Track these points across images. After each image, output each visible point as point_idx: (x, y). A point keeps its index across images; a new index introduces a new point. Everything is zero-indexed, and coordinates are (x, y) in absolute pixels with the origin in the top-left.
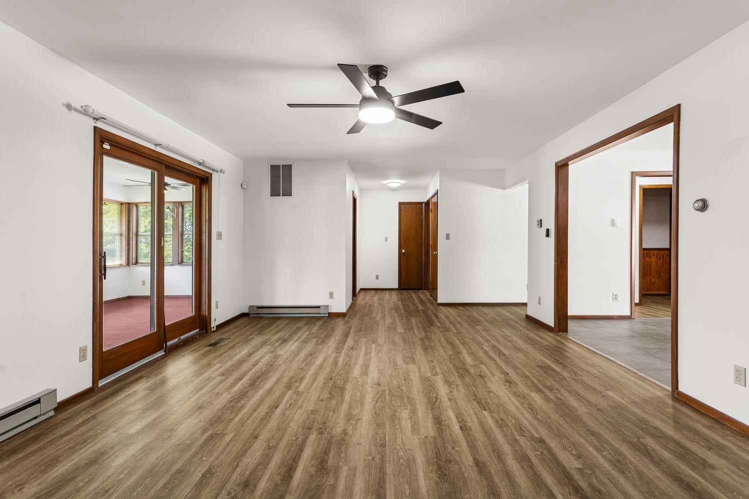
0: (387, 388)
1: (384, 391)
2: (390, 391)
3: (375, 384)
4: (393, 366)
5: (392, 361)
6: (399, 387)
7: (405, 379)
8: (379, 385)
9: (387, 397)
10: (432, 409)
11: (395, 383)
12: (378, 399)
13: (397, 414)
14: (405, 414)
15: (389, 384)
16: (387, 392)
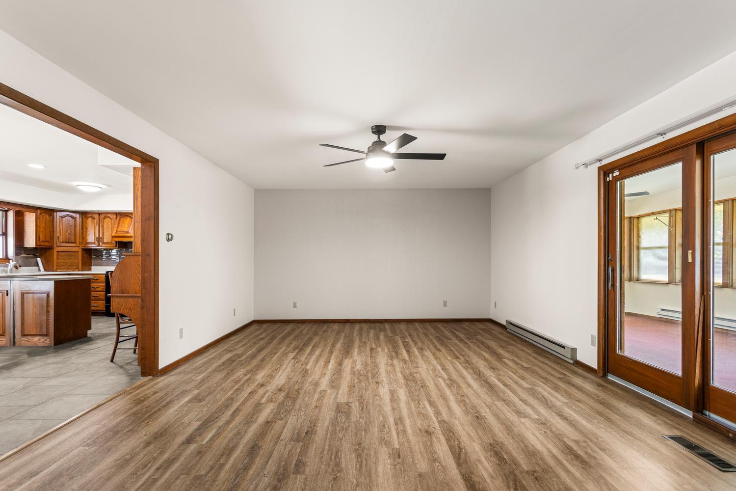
0: (370, 380)
1: (372, 378)
2: (368, 379)
3: (381, 383)
4: (364, 400)
5: (365, 406)
6: (360, 381)
7: (354, 387)
8: (377, 383)
9: (370, 375)
10: (340, 369)
11: (363, 384)
12: (376, 374)
13: (364, 367)
14: (358, 367)
15: (369, 383)
16: (370, 378)
